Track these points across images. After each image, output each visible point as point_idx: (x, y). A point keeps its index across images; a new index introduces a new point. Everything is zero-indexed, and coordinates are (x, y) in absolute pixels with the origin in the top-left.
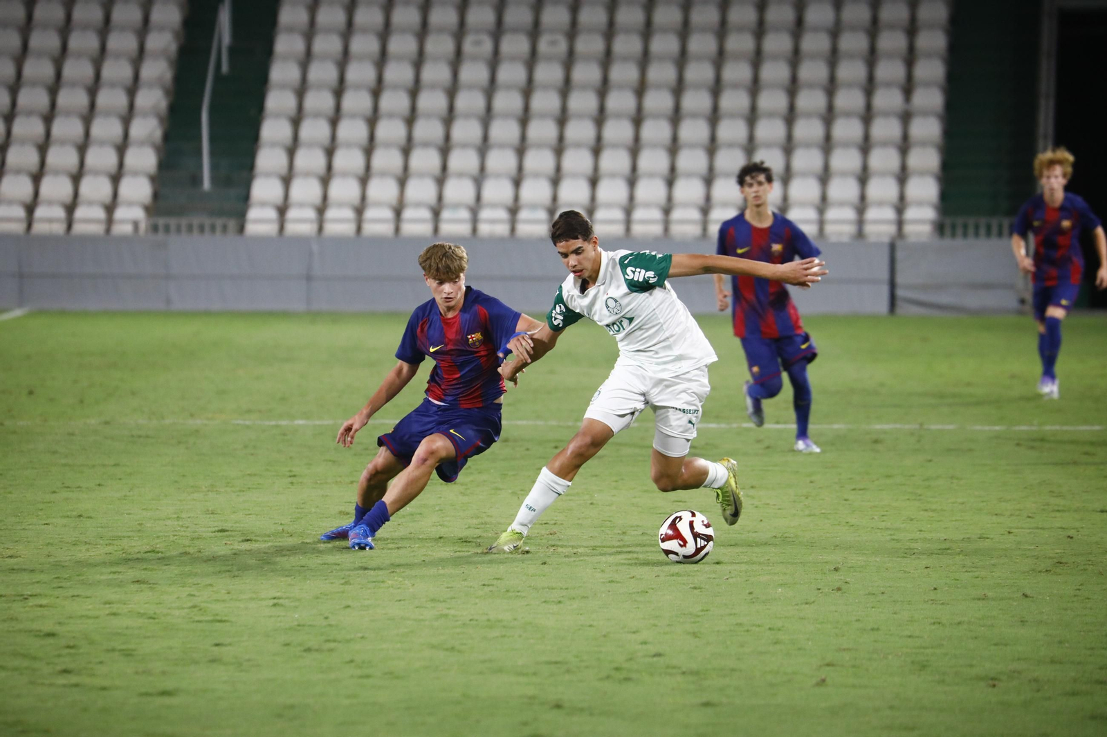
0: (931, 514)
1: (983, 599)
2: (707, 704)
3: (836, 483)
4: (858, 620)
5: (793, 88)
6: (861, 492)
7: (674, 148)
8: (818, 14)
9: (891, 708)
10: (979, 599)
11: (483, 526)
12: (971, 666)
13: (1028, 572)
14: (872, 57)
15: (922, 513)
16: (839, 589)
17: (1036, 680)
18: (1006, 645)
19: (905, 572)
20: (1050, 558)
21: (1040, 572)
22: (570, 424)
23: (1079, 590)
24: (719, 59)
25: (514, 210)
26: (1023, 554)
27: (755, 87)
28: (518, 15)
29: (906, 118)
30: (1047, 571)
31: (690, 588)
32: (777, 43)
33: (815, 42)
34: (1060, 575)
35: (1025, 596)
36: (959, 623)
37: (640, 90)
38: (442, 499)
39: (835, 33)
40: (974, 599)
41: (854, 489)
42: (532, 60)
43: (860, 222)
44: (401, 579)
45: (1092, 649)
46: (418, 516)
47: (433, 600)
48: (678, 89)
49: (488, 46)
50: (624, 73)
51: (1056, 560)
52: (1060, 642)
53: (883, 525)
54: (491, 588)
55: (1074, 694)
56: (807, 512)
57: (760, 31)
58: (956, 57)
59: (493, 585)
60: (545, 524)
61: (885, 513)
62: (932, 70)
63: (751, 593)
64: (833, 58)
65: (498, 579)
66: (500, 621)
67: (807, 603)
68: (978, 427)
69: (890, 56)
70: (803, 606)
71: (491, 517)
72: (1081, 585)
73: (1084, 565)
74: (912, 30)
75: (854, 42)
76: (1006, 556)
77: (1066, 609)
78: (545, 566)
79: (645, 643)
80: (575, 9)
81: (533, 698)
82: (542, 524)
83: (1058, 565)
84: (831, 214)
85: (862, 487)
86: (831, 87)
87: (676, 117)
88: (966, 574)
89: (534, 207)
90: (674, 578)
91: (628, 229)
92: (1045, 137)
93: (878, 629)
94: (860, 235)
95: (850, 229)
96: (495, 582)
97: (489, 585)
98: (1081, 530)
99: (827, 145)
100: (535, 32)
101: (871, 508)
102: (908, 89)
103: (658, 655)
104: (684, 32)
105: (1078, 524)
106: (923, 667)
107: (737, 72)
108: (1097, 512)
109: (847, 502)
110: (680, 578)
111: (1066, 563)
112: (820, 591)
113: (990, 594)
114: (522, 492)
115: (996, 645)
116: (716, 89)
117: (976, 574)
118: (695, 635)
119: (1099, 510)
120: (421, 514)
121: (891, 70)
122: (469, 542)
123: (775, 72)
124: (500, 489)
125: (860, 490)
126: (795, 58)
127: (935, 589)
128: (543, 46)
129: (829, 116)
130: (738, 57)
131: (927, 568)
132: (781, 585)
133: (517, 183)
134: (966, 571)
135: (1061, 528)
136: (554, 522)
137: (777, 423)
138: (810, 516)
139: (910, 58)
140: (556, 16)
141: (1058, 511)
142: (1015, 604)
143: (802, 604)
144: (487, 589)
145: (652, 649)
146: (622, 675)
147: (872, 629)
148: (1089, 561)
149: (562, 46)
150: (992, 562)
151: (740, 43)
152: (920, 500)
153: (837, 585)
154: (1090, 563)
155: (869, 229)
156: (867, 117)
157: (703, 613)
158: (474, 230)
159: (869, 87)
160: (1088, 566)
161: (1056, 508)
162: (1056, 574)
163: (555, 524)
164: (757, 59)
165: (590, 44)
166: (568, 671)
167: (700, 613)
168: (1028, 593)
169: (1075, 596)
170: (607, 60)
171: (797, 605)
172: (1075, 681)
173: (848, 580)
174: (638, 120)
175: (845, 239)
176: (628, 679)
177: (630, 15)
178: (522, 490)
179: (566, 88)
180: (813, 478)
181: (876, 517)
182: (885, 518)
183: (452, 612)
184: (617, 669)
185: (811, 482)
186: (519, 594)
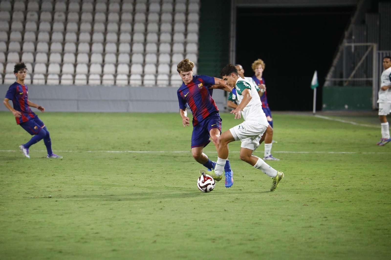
0: (193, 182)
1: (211, 212)
2: (114, 250)
3: (161, 172)
4: (168, 220)
5: (146, 33)
6: (170, 175)
7: (104, 53)
8: (154, 7)
9: (179, 250)
10: (209, 212)
11: (34, 188)
12: (206, 235)
13: (226, 202)
14: (173, 22)
15: (191, 182)
16: (161, 209)
17: (228, 240)
18: (218, 228)
19: (184, 203)
20: (234, 197)
21: (230, 202)
22: (67, 151)
23: (243, 208)
24: (120, 22)
25: (46, 75)
26: (225, 196)
27: (132, 32)
28: (47, 5)
29: (185, 44)
30: (233, 202)
31: (109, 209)
32: (140, 17)
33: (153, 17)
34: (237, 203)
35: (225, 210)
36: (203, 220)
37: (92, 33)
38: (20, 178)
39: (160, 14)
40: (208, 212)
41: (167, 174)
42: (52, 22)
43: (170, 80)
44: (3, 207)
45: (247, 228)
46: (10, 185)
47: (15, 215)
48: (105, 33)
49: (36, 16)
50: (86, 27)
51: (236, 198)
52: (237, 226)
53: (177, 186)
54: (37, 210)
55: (241, 244)
56: (151, 182)
57: (134, 12)
58: (202, 23)
59: (37, 209)
60: (57, 187)
61: (178, 182)
62: (194, 27)
63: (130, 211)
64: (160, 22)
65: (39, 207)
66: (40, 222)
67: (150, 214)
68: (210, 152)
69: (180, 22)
70: (149, 215)
71: (37, 185)
72: (244, 206)
73: (245, 199)
74: (187, 13)
75: (167, 17)
76: (219, 197)
77: (239, 215)
78: (57, 202)
79: (92, 229)
80: (67, 4)
81: (51, 249)
82: (56, 187)
83: (236, 199)
84: (160, 77)
85: (170, 173)
86: (159, 33)
87: (105, 43)
88: (205, 203)
89: (53, 74)
90: (103, 206)
91: (88, 82)
92: (233, 51)
93: (174, 223)
94: (170, 84)
95: (166, 83)
96: (38, 208)
97: (36, 209)
98: (244, 187)
99: (158, 53)
100: (53, 12)
101: (173, 180)
102: (186, 34)
103: (97, 233)
104: (107, 12)
105: (243, 185)
106: (190, 236)
107: (126, 27)
108: (250, 181)
109: (165, 178)
110: (105, 206)
111: (239, 199)
112: (155, 210)
113: (213, 210)
114: (49, 176)
115: (215, 227)
116: (119, 33)
117: (209, 203)
118: (110, 226)
119: (250, 180)
120: (11, 184)
121: (180, 27)
122: (29, 194)
123: (139, 27)
124: (41, 175)
125: (169, 174)
126: (146, 22)
127: (195, 208)
128: (56, 17)
129: (158, 43)
130: (126, 22)
131: (192, 201)
132: (142, 208)
133: (47, 66)
134: (205, 202)
135: (238, 187)
136: (60, 186)
137: (141, 151)
138: (152, 183)
139: (186, 23)
140: (61, 6)
141: (237, 181)
142: (222, 213)
143: (148, 214)
144: (35, 211)
145: (95, 231)
146: (84, 240)
147: (173, 223)
148: (247, 198)
149: (63, 17)
150: (214, 199)
151: (127, 17)
152: (190, 177)
153: (161, 207)
154: (247, 199)
155: (173, 82)
156: (172, 43)
157: (113, 218)
158: (32, 82)
159: (172, 33)
160: (246, 200)
161: (236, 180)
162: (236, 203)
163: (61, 187)
164: (133, 23)
165: (73, 16)
166: (64, 239)
167: (112, 218)
168: (226, 209)
169: (242, 210)
170: (79, 22)
171: (146, 215)
172: (241, 240)
173: (165, 206)
174: (91, 44)
175: (165, 86)
176: (86, 242)
177: (88, 6)
178: (49, 175)
179: (65, 32)
180: (153, 170)
181: (174, 184)
182: (178, 184)
183: (22, 219)
184: (82, 238)
185: (152, 171)
186: (47, 212)
